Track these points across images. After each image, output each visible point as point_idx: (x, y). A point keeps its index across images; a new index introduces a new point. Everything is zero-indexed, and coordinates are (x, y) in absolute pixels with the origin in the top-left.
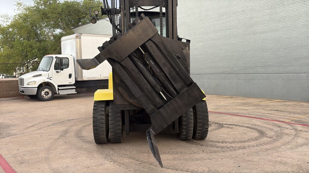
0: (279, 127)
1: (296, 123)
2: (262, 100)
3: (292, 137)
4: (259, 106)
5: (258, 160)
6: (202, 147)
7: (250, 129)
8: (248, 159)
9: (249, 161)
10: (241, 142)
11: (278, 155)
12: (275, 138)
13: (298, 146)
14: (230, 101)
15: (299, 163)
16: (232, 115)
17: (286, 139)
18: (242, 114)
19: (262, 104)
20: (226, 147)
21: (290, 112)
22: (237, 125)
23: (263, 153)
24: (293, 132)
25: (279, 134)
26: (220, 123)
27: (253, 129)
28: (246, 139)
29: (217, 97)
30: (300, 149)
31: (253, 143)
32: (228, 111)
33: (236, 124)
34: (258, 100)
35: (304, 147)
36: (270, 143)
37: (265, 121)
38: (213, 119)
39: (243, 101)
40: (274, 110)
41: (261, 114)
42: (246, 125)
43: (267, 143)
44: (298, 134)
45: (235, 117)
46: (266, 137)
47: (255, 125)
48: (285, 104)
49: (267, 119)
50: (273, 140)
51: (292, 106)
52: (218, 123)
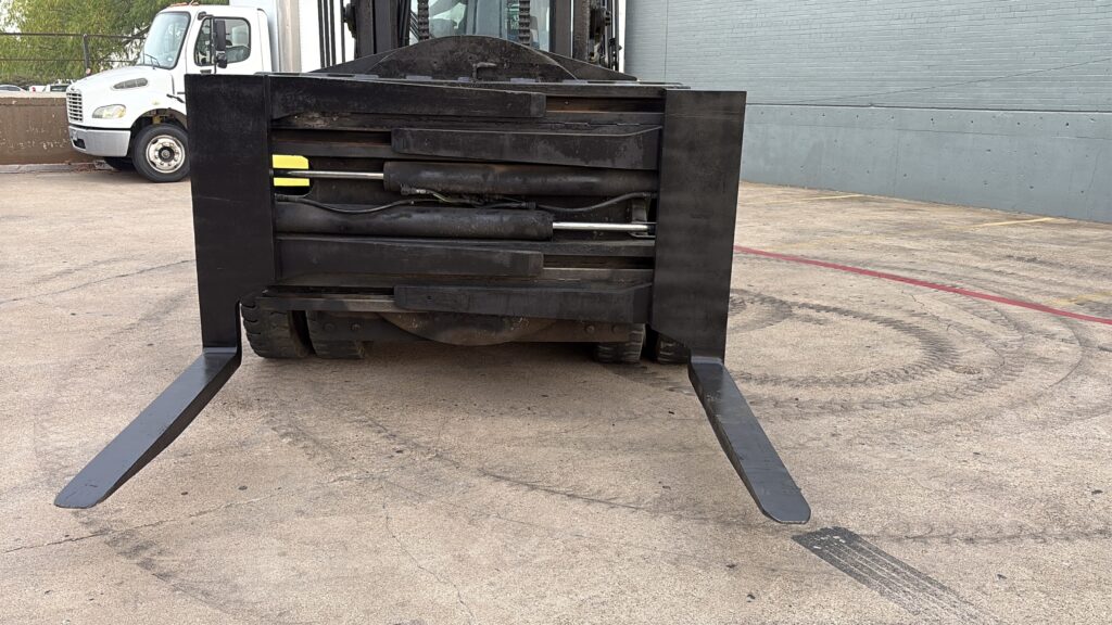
0: (1018, 327)
1: (1093, 315)
2: (980, 216)
3: (1061, 376)
4: (966, 237)
5: (884, 466)
6: (674, 393)
7: (894, 332)
8: (845, 457)
9: (847, 468)
10: (840, 382)
11: (978, 448)
12: (986, 374)
13: (1075, 416)
14: (854, 214)
15: (1060, 490)
16: (844, 268)
17: (1033, 379)
18: (886, 267)
19: (979, 231)
20: (772, 398)
21: (1081, 271)
22: (846, 313)
23: (915, 435)
24: (1071, 353)
25: (1007, 360)
26: (785, 298)
27: (909, 329)
28: (862, 371)
29: (811, 196)
30: (1078, 428)
31: (889, 390)
32: (832, 254)
33: (847, 308)
34: (969, 215)
35: (1097, 419)
36: (960, 396)
37: (968, 302)
38: (761, 282)
39: (908, 217)
40: (1020, 259)
41: (960, 272)
42: (884, 314)
43: (947, 394)
44: (1091, 360)
45: (852, 277)
46: (952, 368)
47: (922, 315)
48: (1073, 237)
49: (978, 291)
50: (974, 383)
51: (1101, 243)
52: (773, 301)
